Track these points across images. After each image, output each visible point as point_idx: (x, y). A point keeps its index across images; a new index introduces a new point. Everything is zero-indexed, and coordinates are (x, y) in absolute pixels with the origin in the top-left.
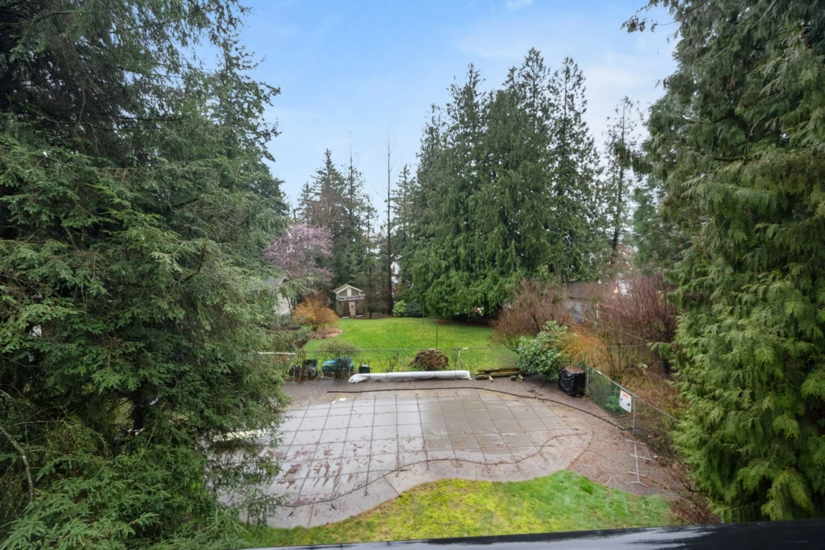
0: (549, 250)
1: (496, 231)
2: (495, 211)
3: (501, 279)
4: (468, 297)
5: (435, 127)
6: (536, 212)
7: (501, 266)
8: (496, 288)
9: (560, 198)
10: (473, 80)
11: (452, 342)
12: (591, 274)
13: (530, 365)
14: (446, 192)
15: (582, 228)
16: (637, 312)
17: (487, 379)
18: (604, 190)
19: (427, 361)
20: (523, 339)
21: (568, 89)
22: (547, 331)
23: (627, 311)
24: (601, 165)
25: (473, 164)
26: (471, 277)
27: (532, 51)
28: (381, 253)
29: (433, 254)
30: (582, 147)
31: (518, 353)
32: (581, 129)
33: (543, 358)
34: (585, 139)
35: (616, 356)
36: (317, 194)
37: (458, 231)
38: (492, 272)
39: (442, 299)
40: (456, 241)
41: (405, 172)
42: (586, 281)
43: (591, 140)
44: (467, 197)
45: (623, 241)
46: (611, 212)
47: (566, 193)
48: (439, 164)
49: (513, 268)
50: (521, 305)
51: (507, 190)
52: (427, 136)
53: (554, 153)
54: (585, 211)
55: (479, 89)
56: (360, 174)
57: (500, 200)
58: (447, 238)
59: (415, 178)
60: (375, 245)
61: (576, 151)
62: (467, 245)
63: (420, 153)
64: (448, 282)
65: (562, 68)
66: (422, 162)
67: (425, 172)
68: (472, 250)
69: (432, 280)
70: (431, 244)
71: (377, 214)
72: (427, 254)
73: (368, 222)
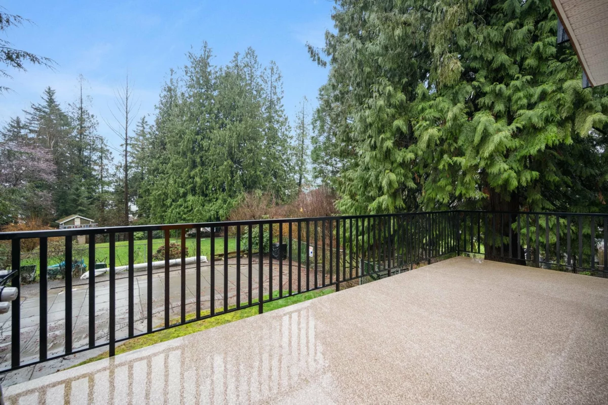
1: (225, 164)
2: (225, 150)
3: (229, 200)
4: (203, 213)
5: (173, 87)
7: (230, 190)
8: (225, 206)
10: (207, 54)
17: (220, 260)
21: (273, 81)
24: (292, 134)
25: (207, 115)
26: (205, 200)
27: (250, 49)
28: (117, 191)
29: (172, 183)
30: (281, 120)
32: (281, 109)
34: (283, 115)
36: (31, 131)
37: (194, 166)
38: (221, 196)
39: (181, 218)
40: (192, 173)
41: (143, 123)
43: (286, 117)
44: (202, 140)
45: (304, 182)
49: (238, 192)
52: (165, 93)
55: (211, 61)
56: (93, 116)
57: (228, 141)
58: (185, 170)
59: (153, 126)
60: (109, 184)
61: (278, 122)
62: (202, 176)
63: (158, 106)
64: (186, 205)
65: (269, 65)
66: (161, 114)
67: (164, 122)
68: (207, 180)
69: (171, 205)
70: (170, 176)
71: (112, 156)
72: (165, 184)
73: (102, 163)
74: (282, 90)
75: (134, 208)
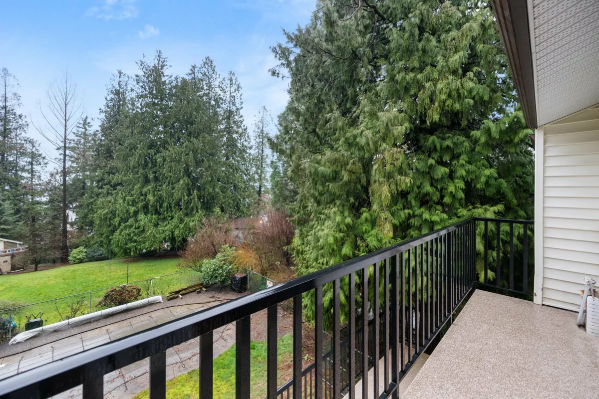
0: (222, 197)
1: (181, 182)
2: (181, 167)
3: (186, 219)
4: (157, 236)
5: (121, 90)
6: (212, 170)
7: (186, 209)
8: (182, 226)
9: (228, 162)
10: (161, 64)
11: (142, 275)
12: (247, 212)
13: (211, 279)
14: (135, 148)
15: (242, 183)
16: (273, 233)
17: (177, 297)
18: (253, 160)
19: (117, 297)
20: (205, 261)
21: (231, 91)
22: (223, 252)
23: (268, 233)
24: (251, 144)
25: (161, 128)
26: (159, 219)
27: (207, 58)
28: (51, 201)
29: (121, 201)
30: (240, 130)
31: (201, 272)
32: (240, 119)
33: (220, 271)
34: (242, 126)
35: (264, 261)
37: (147, 181)
38: (177, 215)
39: (131, 240)
40: (144, 190)
41: (85, 124)
42: (245, 217)
43: (245, 127)
44: (155, 154)
45: (264, 191)
46: (257, 173)
47: (231, 159)
48: (128, 124)
49: (195, 210)
50: (202, 236)
51: (191, 152)
52: (113, 96)
53: (222, 131)
54: (242, 172)
56: (20, 116)
57: (185, 159)
58: (136, 187)
59: (98, 131)
60: (41, 193)
61: (237, 132)
62: (156, 193)
63: (104, 110)
64: (137, 225)
65: (227, 77)
66: (107, 118)
67: (110, 127)
68: (161, 197)
69: (120, 224)
70: (117, 192)
71: (46, 161)
72: (113, 201)
73: (32, 169)
74: (242, 101)
75: (72, 216)
